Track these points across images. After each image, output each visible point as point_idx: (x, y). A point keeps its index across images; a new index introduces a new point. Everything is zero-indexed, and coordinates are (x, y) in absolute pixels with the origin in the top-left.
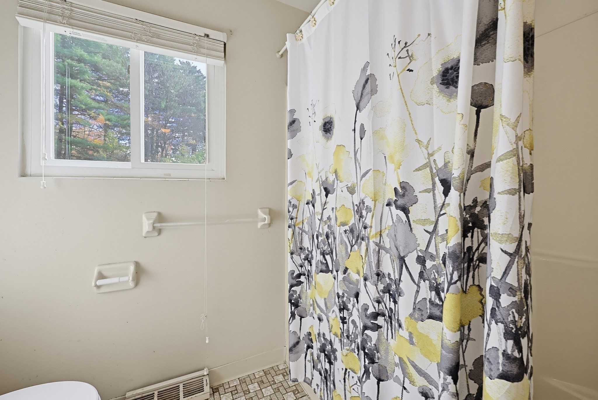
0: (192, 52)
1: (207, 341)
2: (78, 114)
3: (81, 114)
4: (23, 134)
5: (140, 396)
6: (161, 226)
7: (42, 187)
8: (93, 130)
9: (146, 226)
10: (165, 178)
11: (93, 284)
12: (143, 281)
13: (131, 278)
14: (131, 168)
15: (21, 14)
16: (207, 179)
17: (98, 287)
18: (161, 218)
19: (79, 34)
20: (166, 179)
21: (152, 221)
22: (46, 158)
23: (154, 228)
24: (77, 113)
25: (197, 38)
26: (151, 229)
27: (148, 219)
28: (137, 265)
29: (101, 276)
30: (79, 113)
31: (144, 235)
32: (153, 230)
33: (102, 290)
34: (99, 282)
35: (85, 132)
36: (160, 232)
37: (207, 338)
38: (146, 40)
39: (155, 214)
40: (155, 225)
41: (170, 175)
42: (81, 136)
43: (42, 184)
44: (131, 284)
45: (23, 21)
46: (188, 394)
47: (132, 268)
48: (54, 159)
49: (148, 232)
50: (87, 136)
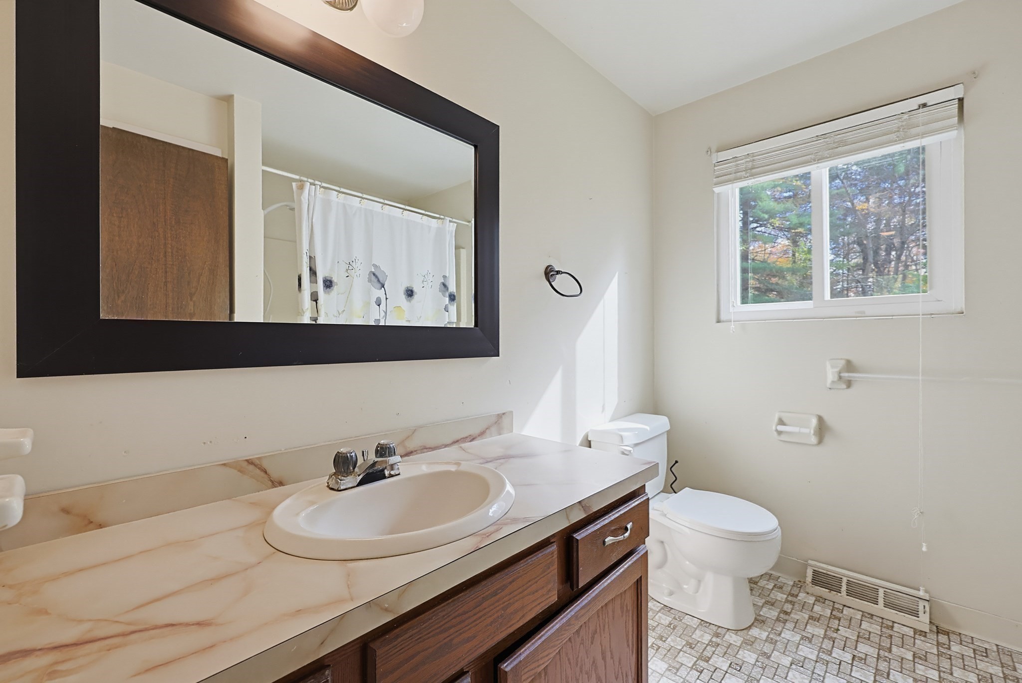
0: (896, 141)
1: (924, 549)
2: (757, 227)
3: (761, 226)
4: (718, 285)
5: (825, 572)
6: (849, 377)
7: (732, 332)
8: (776, 244)
9: (831, 375)
10: (856, 317)
11: (774, 428)
12: (827, 439)
13: (812, 432)
14: (812, 307)
15: (718, 184)
16: (923, 315)
17: (780, 433)
18: (849, 366)
19: (760, 181)
20: (858, 318)
21: (837, 370)
22: (735, 305)
23: (840, 378)
24: (755, 225)
25: (906, 116)
26: (836, 379)
27: (832, 367)
28: (821, 420)
29: (781, 422)
30: (758, 225)
31: (828, 385)
32: (839, 380)
33: (783, 437)
34: (781, 428)
35: (765, 250)
36: (849, 384)
37: (924, 544)
38: (828, 156)
39: (843, 362)
40: (842, 375)
41: (864, 313)
42: (760, 257)
43: (732, 329)
44: (814, 440)
45: (717, 190)
46: (892, 606)
47: (814, 422)
48: (740, 305)
49: (833, 382)
50: (768, 255)
